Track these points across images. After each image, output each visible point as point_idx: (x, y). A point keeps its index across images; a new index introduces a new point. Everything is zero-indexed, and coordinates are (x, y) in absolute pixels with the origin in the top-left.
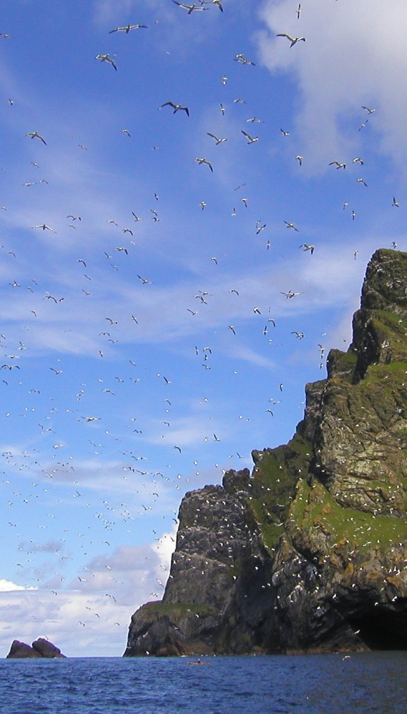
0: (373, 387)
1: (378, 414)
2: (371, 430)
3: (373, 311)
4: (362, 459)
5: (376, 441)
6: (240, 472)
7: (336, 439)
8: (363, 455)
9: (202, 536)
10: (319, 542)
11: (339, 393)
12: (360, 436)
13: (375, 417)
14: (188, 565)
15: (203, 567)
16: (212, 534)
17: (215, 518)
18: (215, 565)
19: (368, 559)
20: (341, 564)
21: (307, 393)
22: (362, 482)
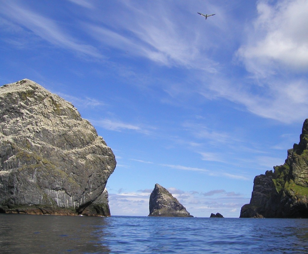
0: (305, 156)
1: (306, 163)
2: (304, 167)
3: (305, 135)
4: (302, 174)
5: (305, 169)
6: (270, 171)
7: (295, 169)
8: (302, 173)
9: (260, 187)
10: (292, 193)
11: (297, 158)
12: (301, 168)
13: (305, 163)
14: (256, 195)
15: (260, 195)
16: (263, 187)
17: (263, 183)
18: (263, 195)
19: (303, 198)
20: (297, 199)
21: (288, 152)
22: (302, 179)
